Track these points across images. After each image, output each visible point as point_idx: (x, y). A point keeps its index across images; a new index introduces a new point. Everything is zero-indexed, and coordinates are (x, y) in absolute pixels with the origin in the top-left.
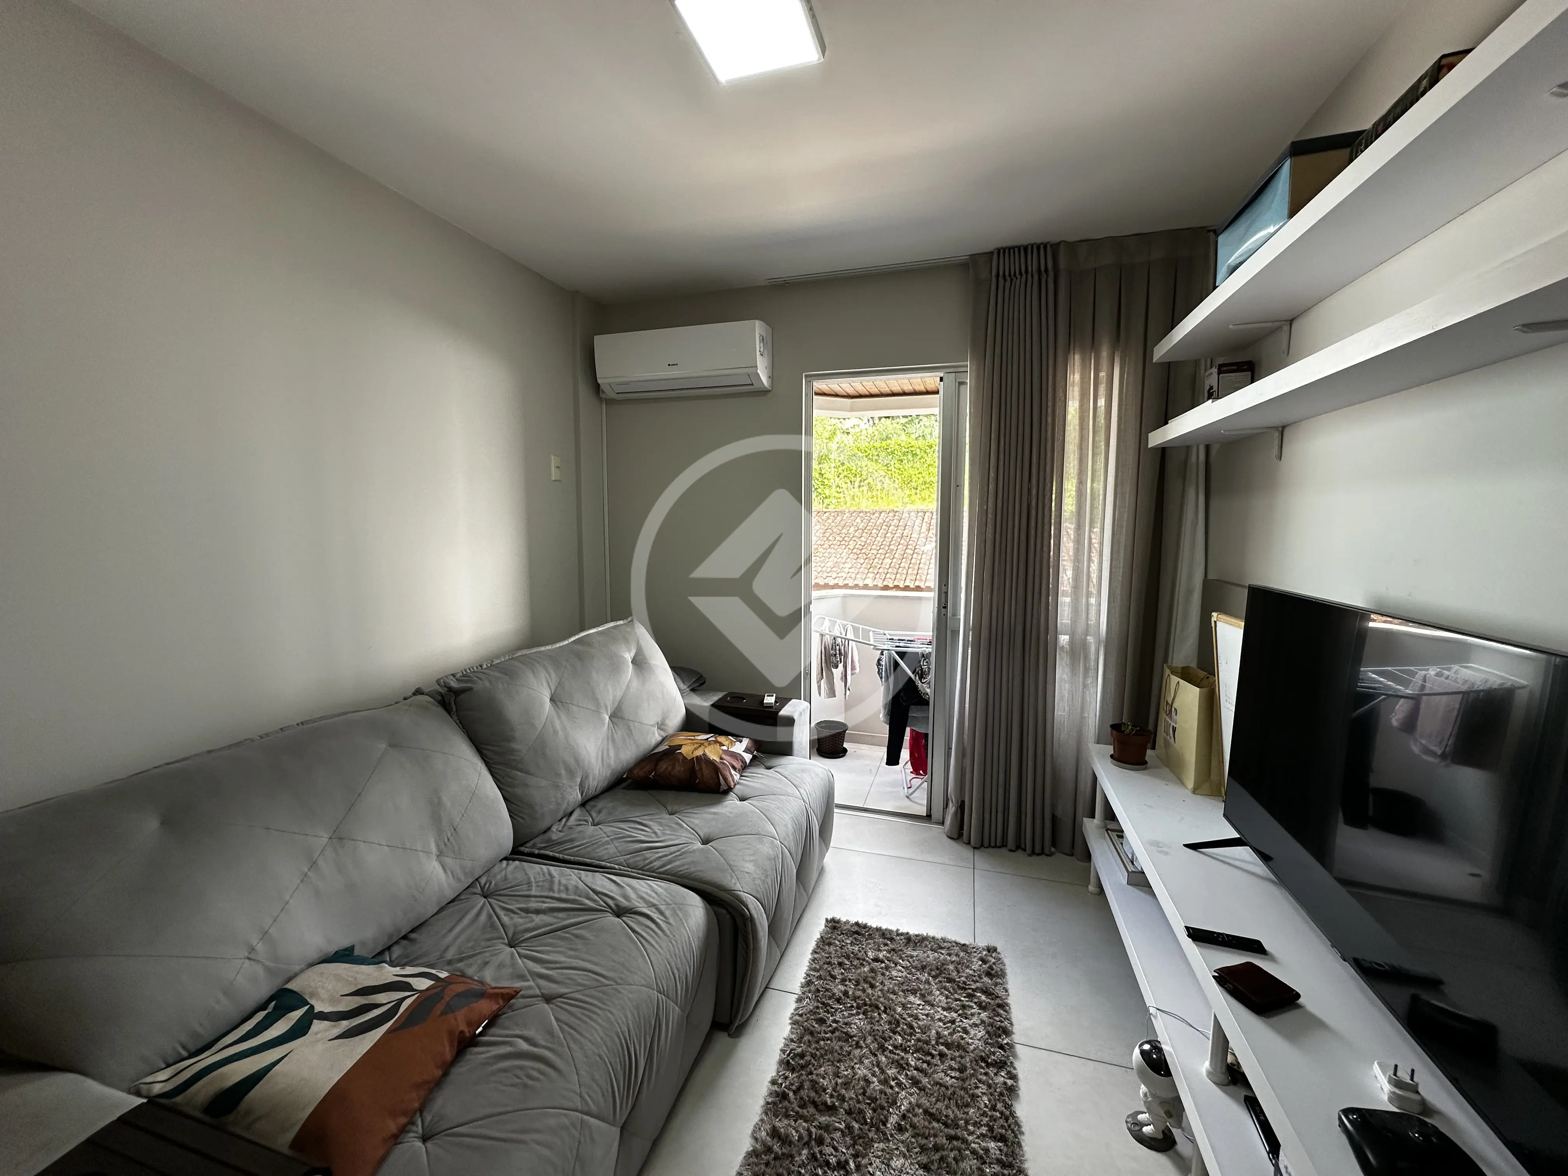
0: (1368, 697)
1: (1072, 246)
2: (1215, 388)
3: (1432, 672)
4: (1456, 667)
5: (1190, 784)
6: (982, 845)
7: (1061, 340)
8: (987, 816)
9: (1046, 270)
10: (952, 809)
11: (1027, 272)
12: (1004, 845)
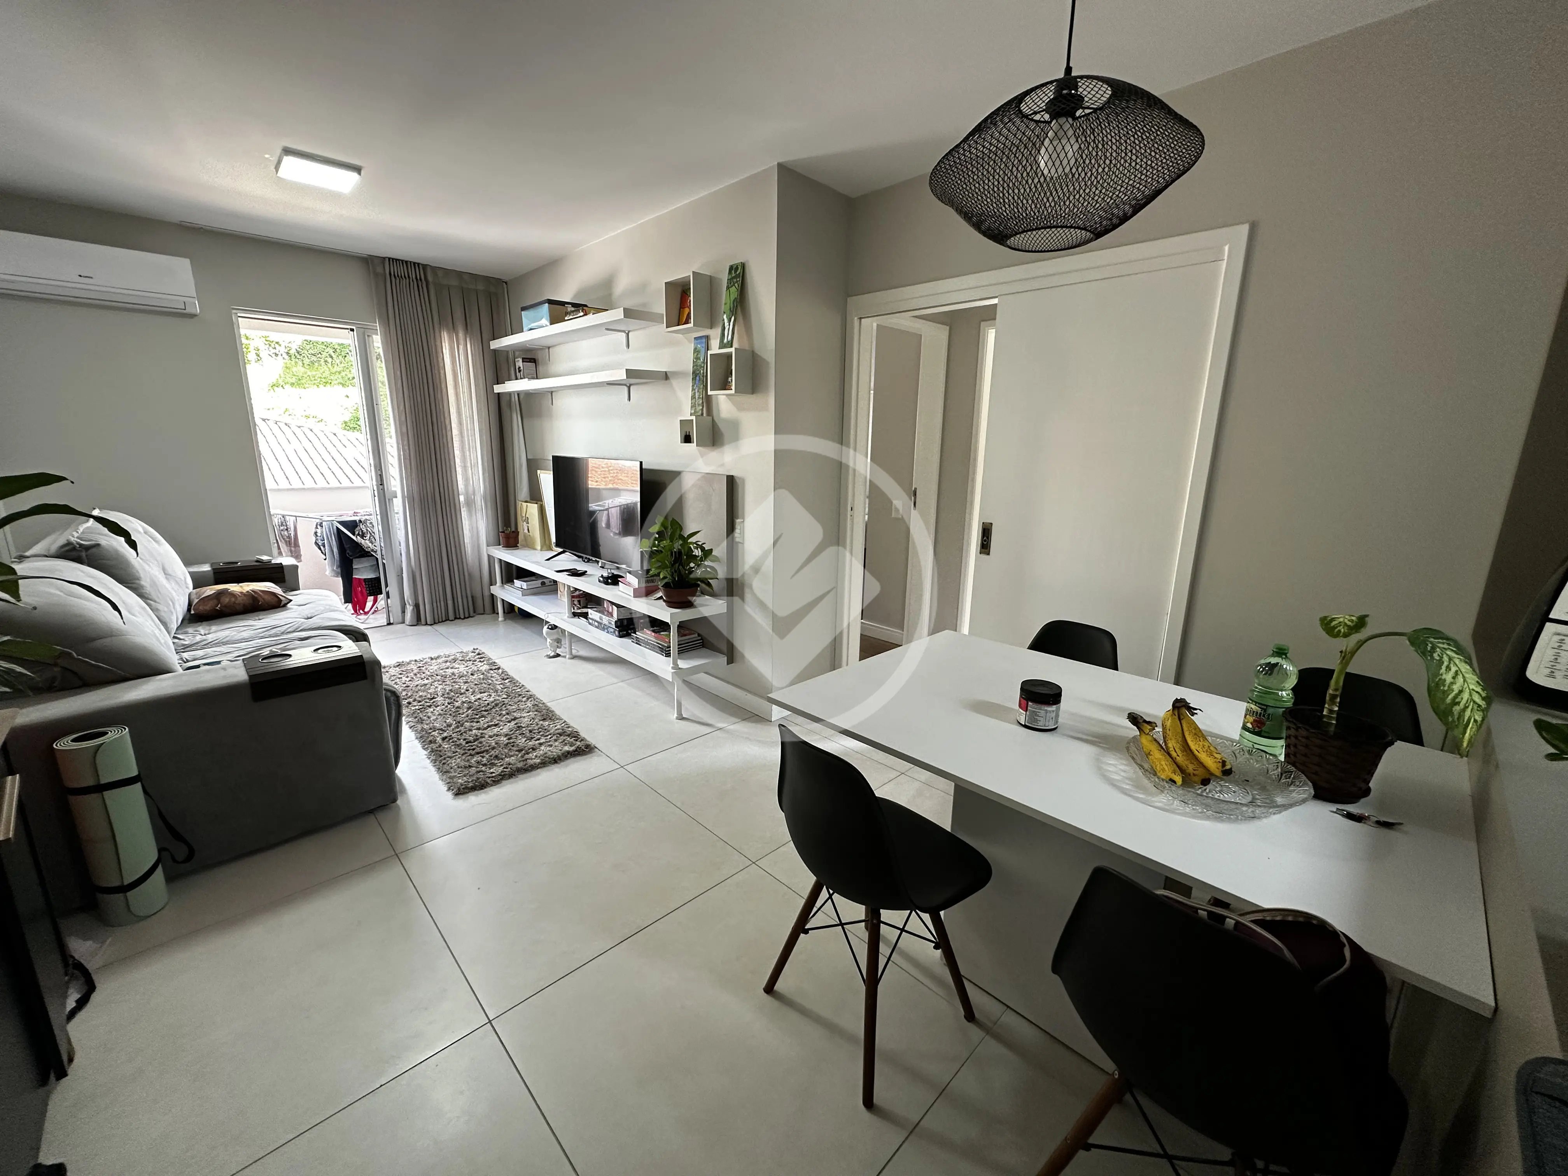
0: (593, 513)
1: (435, 269)
2: (522, 368)
3: (610, 501)
4: (616, 499)
5: (539, 548)
6: (435, 623)
7: (436, 326)
8: (435, 604)
9: (421, 279)
10: (409, 609)
11: (409, 277)
12: (447, 619)
